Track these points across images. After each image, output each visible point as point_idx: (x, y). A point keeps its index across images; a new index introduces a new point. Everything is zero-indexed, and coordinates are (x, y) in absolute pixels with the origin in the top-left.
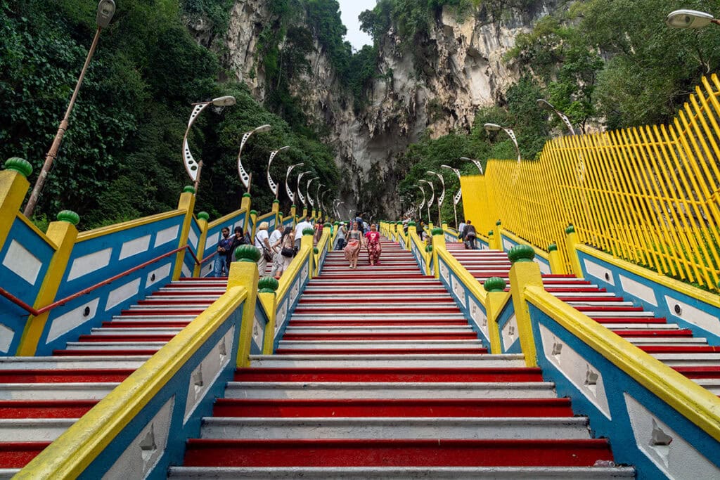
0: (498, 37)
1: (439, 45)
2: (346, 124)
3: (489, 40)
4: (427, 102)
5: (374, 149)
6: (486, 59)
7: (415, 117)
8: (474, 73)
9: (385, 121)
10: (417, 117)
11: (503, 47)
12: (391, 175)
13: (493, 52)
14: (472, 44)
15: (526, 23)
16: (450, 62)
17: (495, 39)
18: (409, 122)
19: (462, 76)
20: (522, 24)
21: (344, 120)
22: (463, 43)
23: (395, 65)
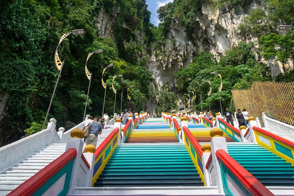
0: (232, 19)
1: (201, 24)
2: (151, 63)
3: (227, 20)
4: (192, 52)
5: (166, 75)
6: (226, 30)
7: (186, 59)
8: (219, 37)
9: (171, 61)
10: (187, 59)
11: (235, 24)
12: (174, 88)
13: (230, 27)
14: (218, 23)
15: (246, 12)
16: (206, 32)
17: (230, 20)
18: (183, 62)
19: (213, 39)
20: (244, 12)
21: (150, 61)
22: (213, 22)
23: (175, 33)
